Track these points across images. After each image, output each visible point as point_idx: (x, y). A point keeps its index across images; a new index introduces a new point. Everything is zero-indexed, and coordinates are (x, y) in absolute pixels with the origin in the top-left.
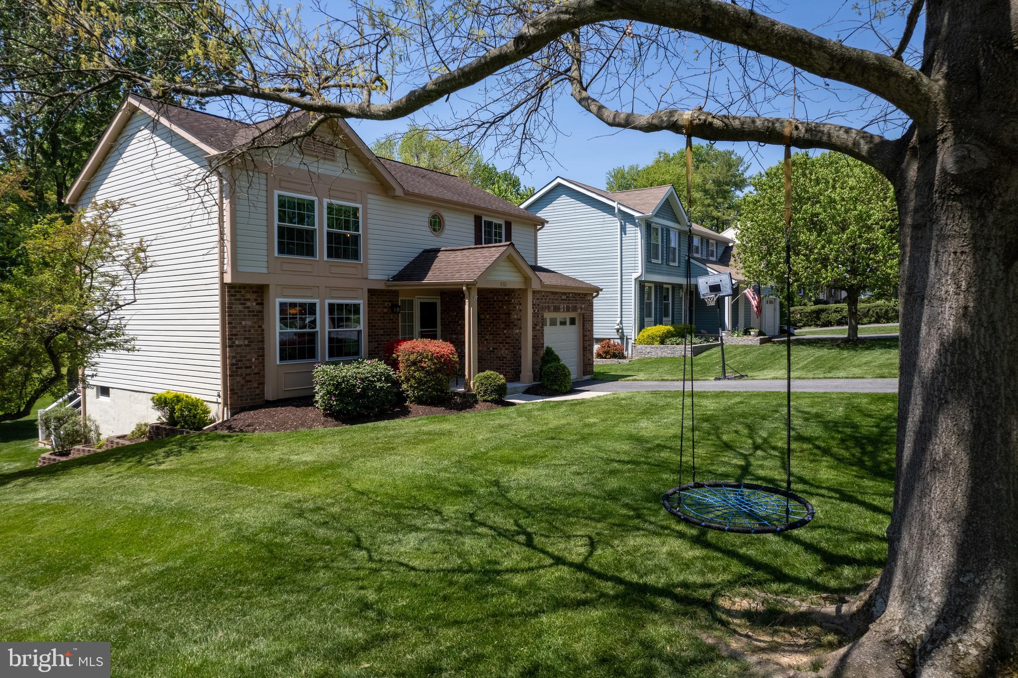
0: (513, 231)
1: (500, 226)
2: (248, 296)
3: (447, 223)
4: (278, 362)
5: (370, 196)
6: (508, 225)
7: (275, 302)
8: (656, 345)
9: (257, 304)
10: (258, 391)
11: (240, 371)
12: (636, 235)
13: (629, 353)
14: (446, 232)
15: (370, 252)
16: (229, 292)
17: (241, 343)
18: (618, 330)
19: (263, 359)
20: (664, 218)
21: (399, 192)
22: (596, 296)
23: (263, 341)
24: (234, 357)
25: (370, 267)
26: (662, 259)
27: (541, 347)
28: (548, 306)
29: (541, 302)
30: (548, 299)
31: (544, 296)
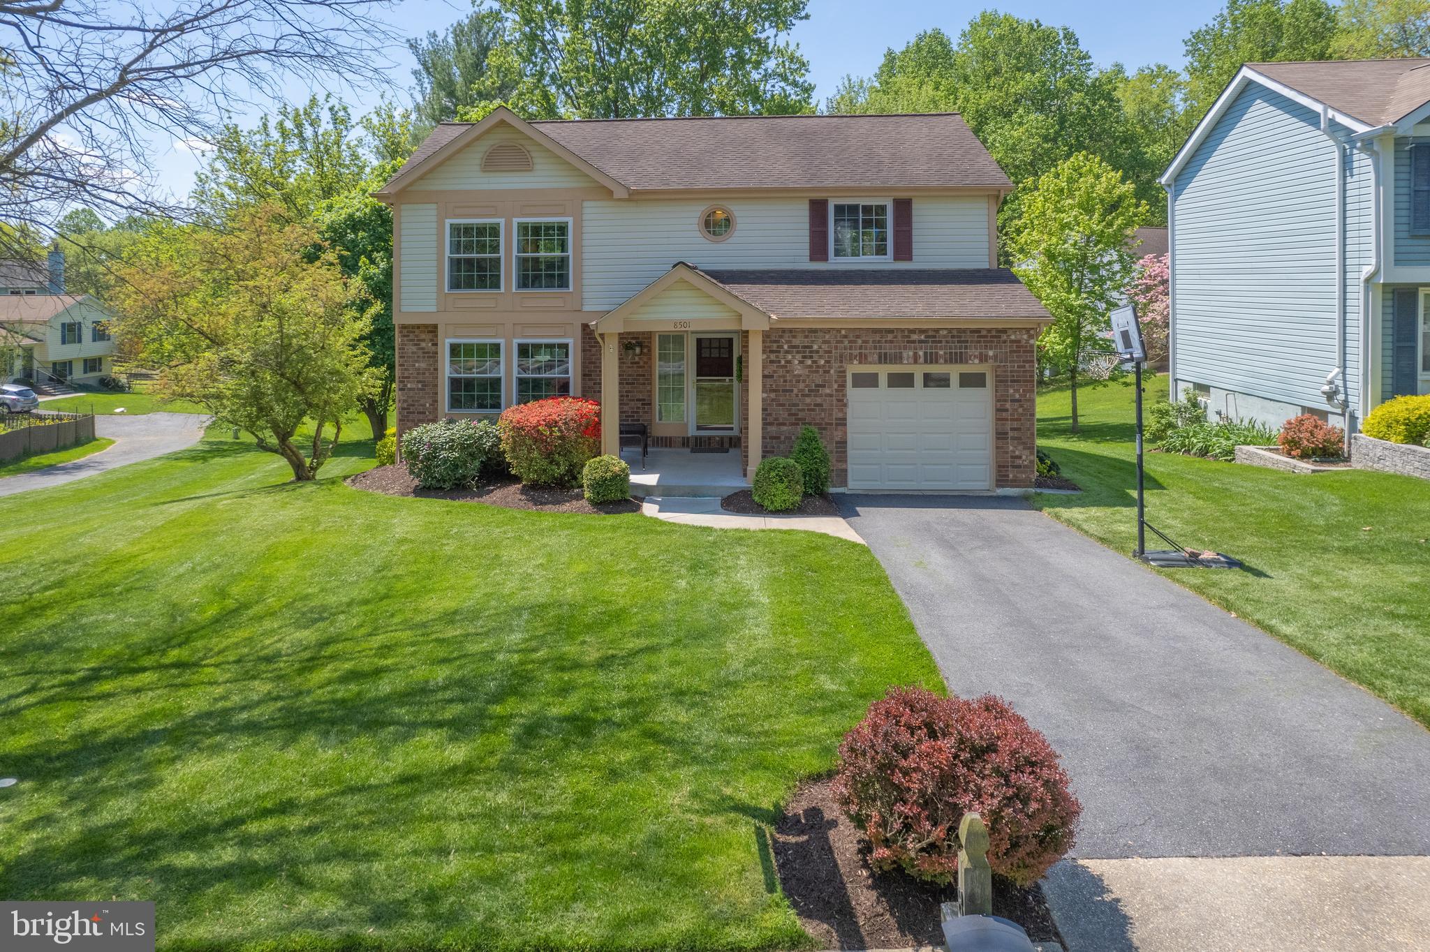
0: (916, 213)
1: (882, 209)
2: (423, 336)
3: (741, 220)
4: (446, 411)
5: (585, 204)
6: (904, 204)
7: (445, 343)
9: (431, 345)
11: (411, 417)
14: (741, 233)
15: (584, 275)
16: (401, 332)
19: (438, 405)
21: (621, 193)
24: (405, 401)
25: (586, 295)
27: (837, 425)
28: (861, 354)
29: (836, 348)
30: (860, 341)
31: (845, 337)
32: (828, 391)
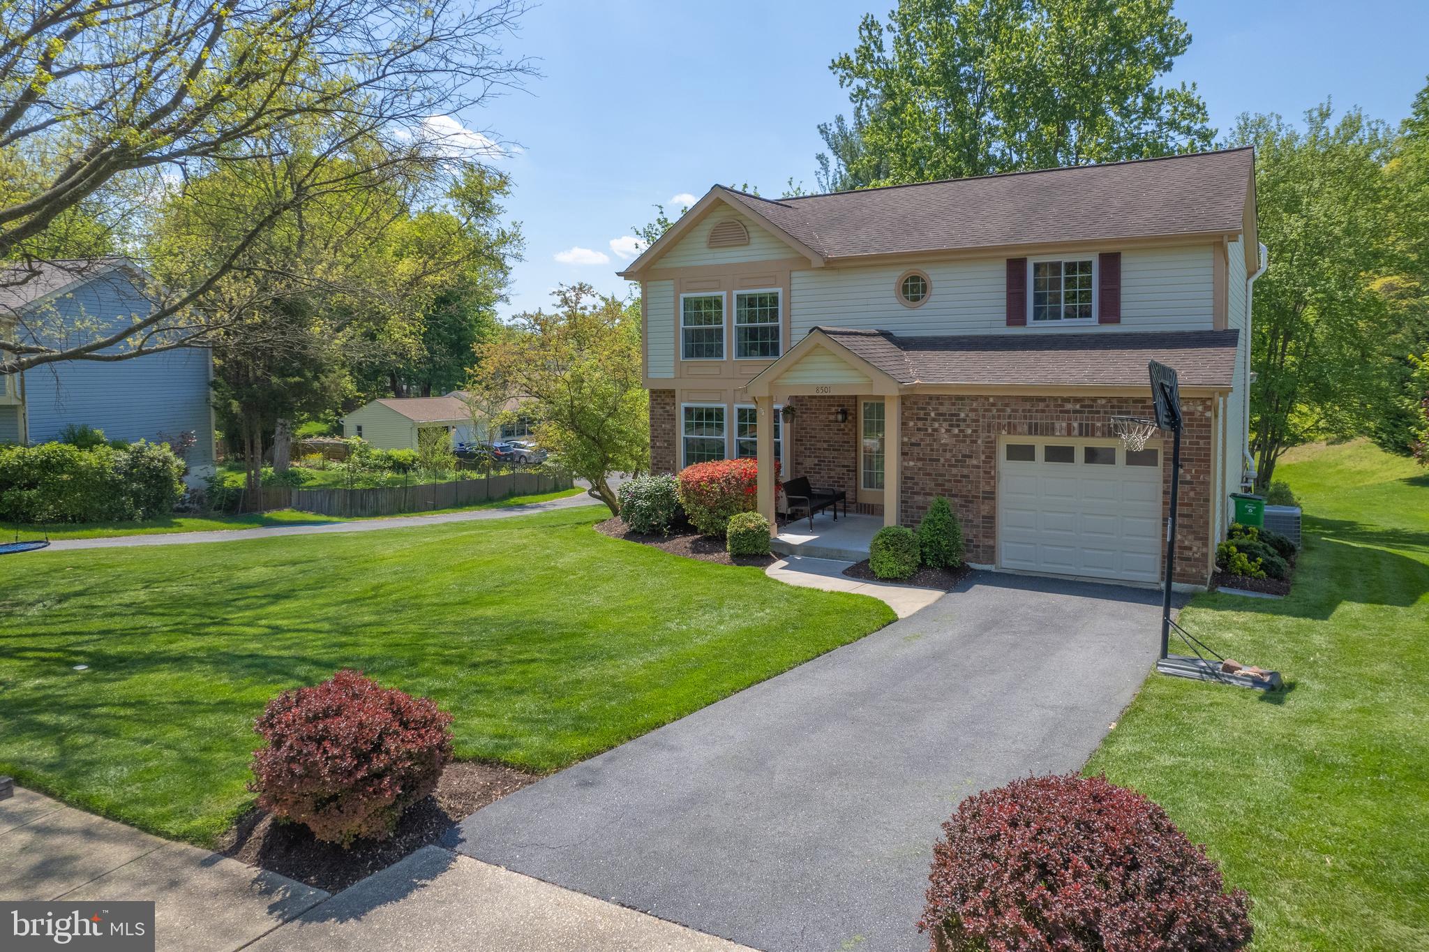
1: (1085, 266)
3: (935, 284)
6: (1111, 263)
7: (681, 408)
14: (934, 298)
16: (651, 396)
21: (816, 263)
24: (655, 458)
27: (984, 498)
28: (1009, 423)
29: (984, 416)
30: (1009, 410)
31: (993, 405)
32: (975, 462)
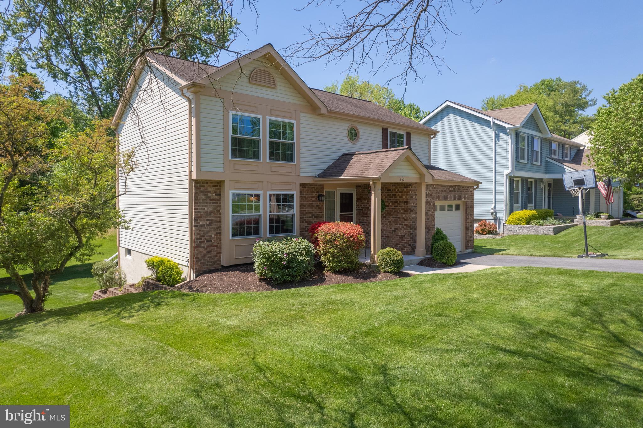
0: (412, 139)
1: (402, 135)
2: (210, 189)
3: (361, 134)
4: (231, 238)
5: (302, 114)
6: (408, 135)
7: (230, 194)
8: (523, 225)
9: (216, 195)
10: (216, 259)
11: (202, 244)
12: (507, 142)
13: (500, 230)
14: (360, 140)
15: (302, 155)
16: (195, 186)
17: (204, 223)
18: (492, 213)
19: (220, 235)
20: (529, 129)
21: (324, 111)
22: (477, 188)
23: (220, 222)
24: (198, 234)
25: (302, 167)
26: (528, 160)
27: (433, 228)
28: (439, 196)
29: (433, 193)
30: (438, 190)
31: (435, 188)
32: (430, 213)
